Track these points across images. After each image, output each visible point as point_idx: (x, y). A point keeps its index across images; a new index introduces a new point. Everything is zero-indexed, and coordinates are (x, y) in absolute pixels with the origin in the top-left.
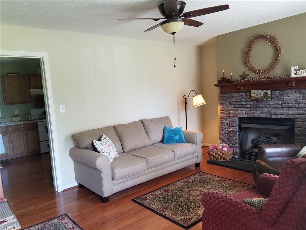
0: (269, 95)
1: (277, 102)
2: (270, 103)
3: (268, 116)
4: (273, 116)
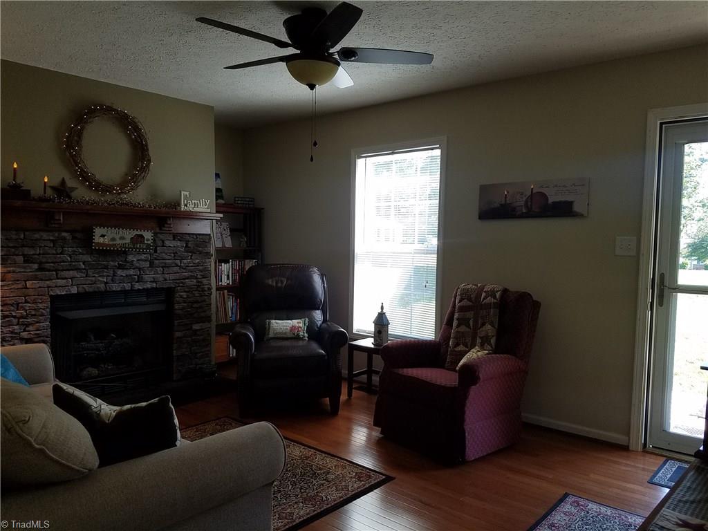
0: (148, 240)
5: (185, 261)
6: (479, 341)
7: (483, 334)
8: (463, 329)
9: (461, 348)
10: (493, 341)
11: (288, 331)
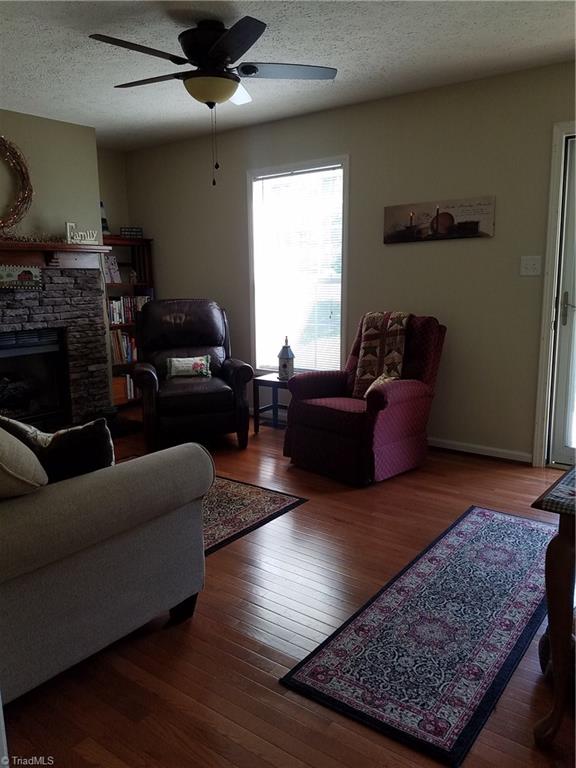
0: (36, 277)
1: (32, 295)
2: (18, 297)
3: (18, 327)
4: (29, 326)
5: (75, 299)
6: (385, 368)
7: (390, 361)
8: (370, 357)
9: (368, 376)
10: (399, 367)
11: (191, 368)
